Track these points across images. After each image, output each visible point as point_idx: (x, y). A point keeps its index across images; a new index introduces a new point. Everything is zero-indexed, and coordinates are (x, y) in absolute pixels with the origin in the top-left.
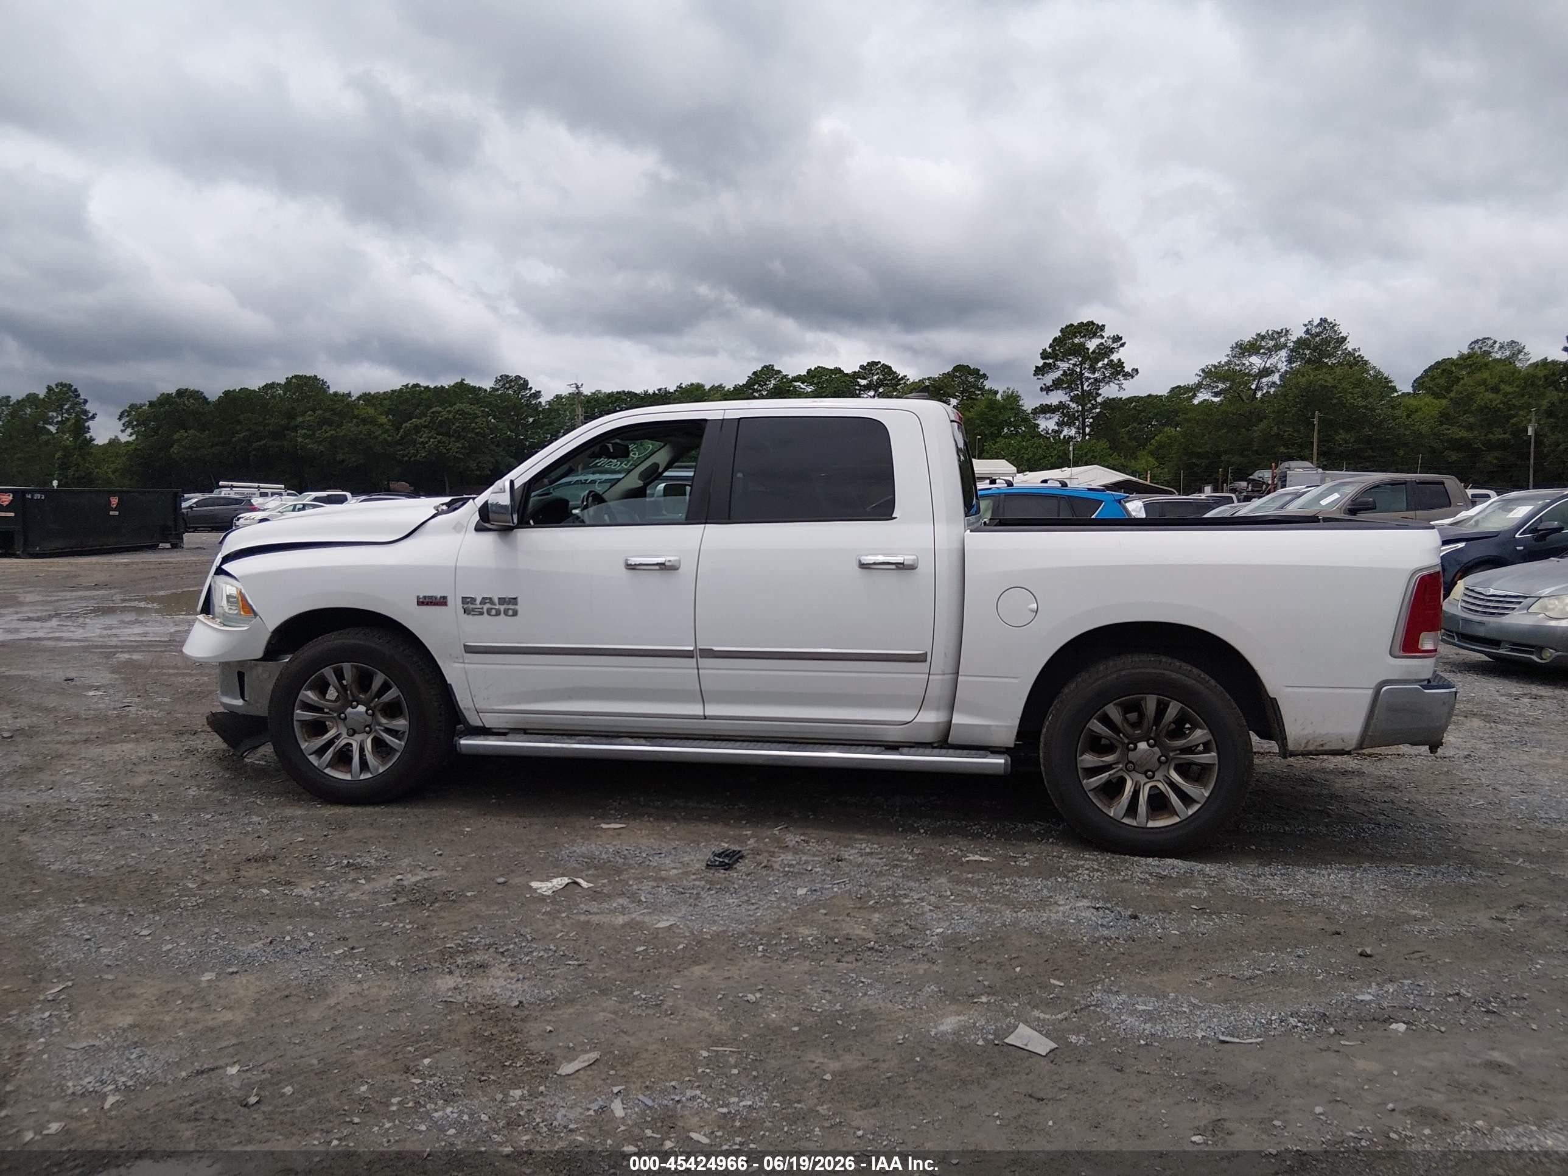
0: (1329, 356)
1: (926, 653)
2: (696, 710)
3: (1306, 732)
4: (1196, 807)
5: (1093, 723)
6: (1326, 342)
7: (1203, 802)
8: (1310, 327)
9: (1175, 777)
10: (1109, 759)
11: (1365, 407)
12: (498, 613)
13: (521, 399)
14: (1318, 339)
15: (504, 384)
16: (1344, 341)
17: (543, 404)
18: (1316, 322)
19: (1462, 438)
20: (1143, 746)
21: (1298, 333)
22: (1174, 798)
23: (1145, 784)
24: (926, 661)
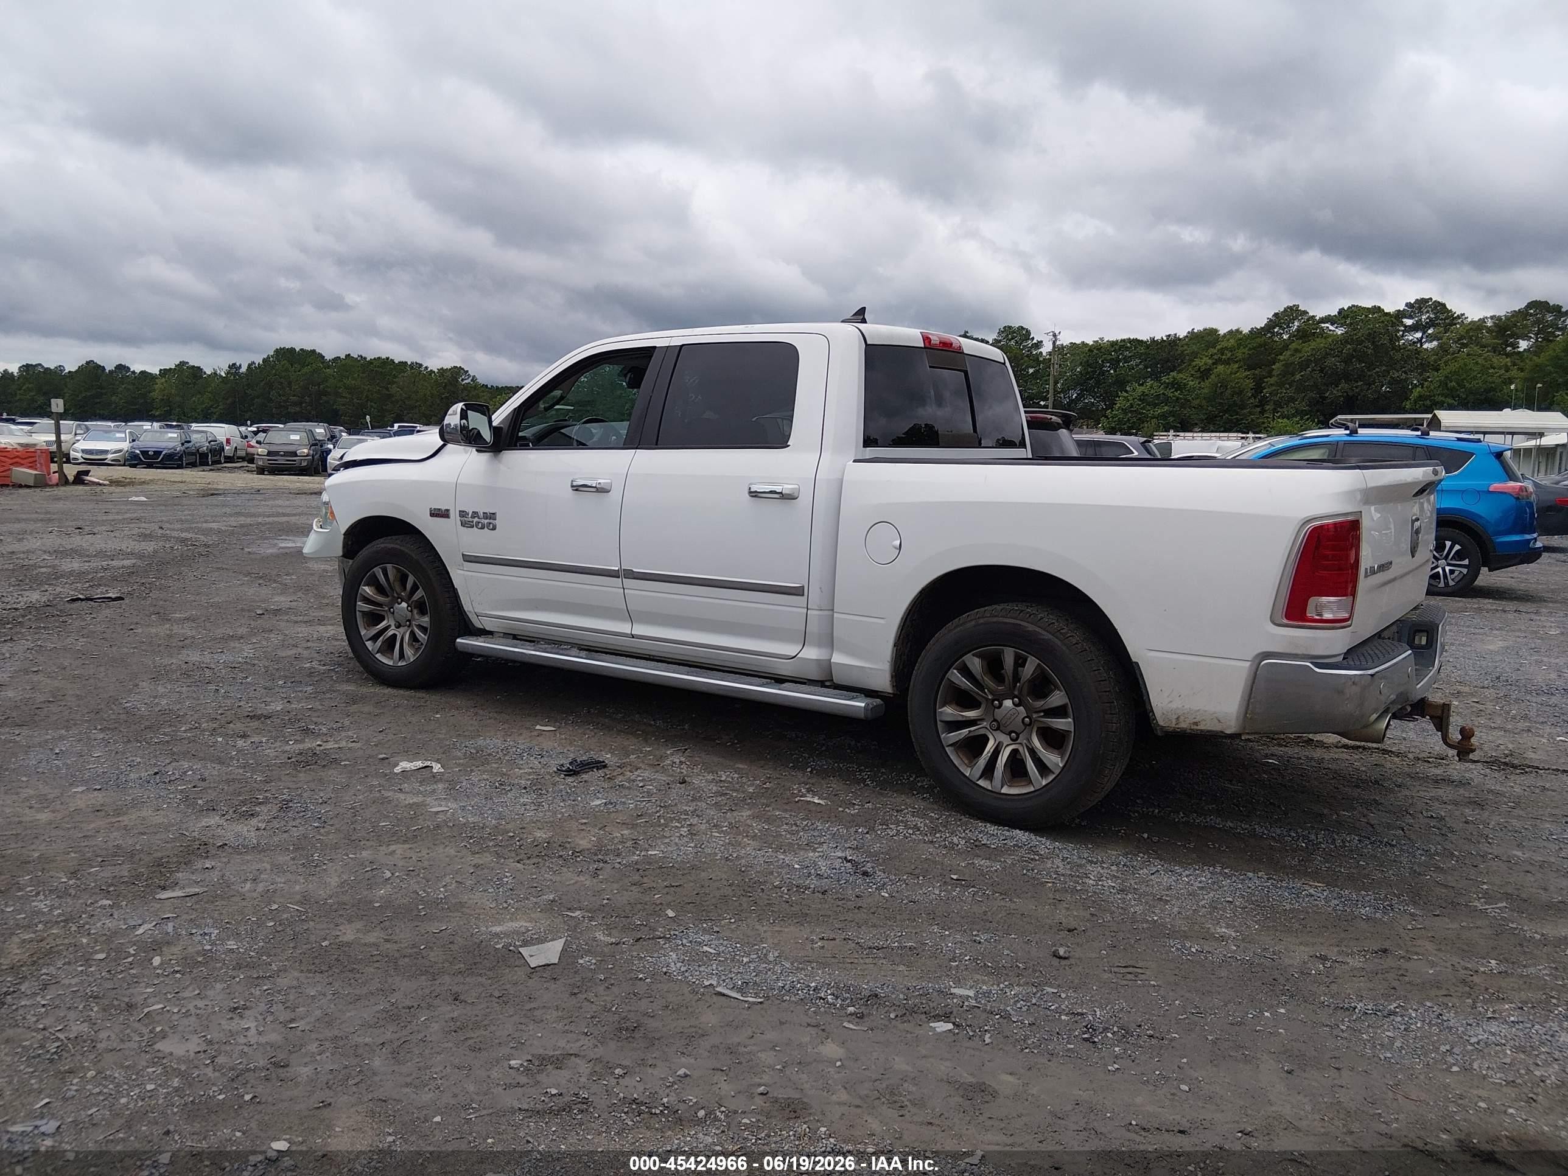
1: (803, 587)
2: (625, 628)
3: (1174, 706)
4: (1051, 778)
5: (953, 673)
7: (1057, 772)
9: (1036, 743)
10: (971, 714)
12: (483, 528)
13: (1022, 350)
15: (1007, 335)
17: (1044, 354)
20: (1008, 703)
22: (1030, 765)
23: (1008, 745)
24: (803, 595)
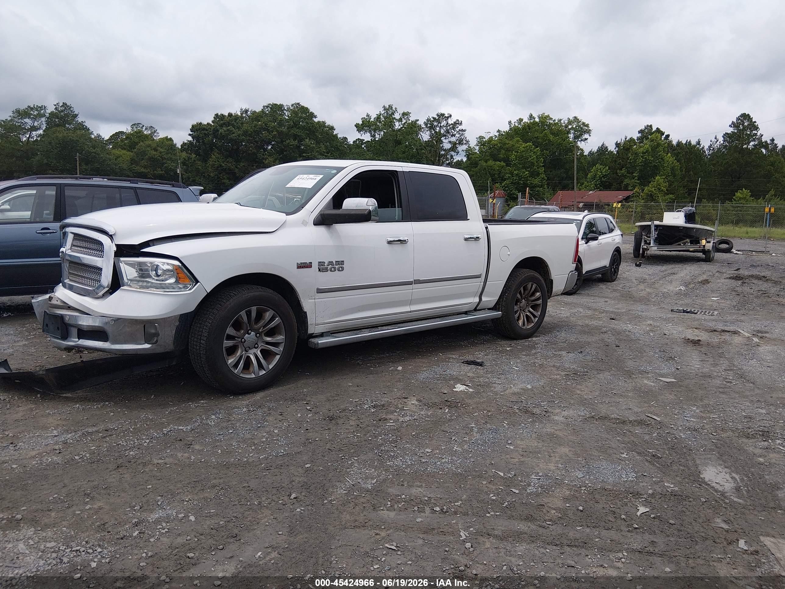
0: (70, 124)
1: (481, 274)
2: (407, 309)
5: (518, 294)
6: (67, 115)
8: (57, 106)
11: (95, 153)
14: (62, 114)
16: (76, 117)
18: (61, 104)
19: (142, 172)
20: (523, 301)
21: (51, 109)
22: (532, 317)
23: (524, 314)
24: (481, 277)
